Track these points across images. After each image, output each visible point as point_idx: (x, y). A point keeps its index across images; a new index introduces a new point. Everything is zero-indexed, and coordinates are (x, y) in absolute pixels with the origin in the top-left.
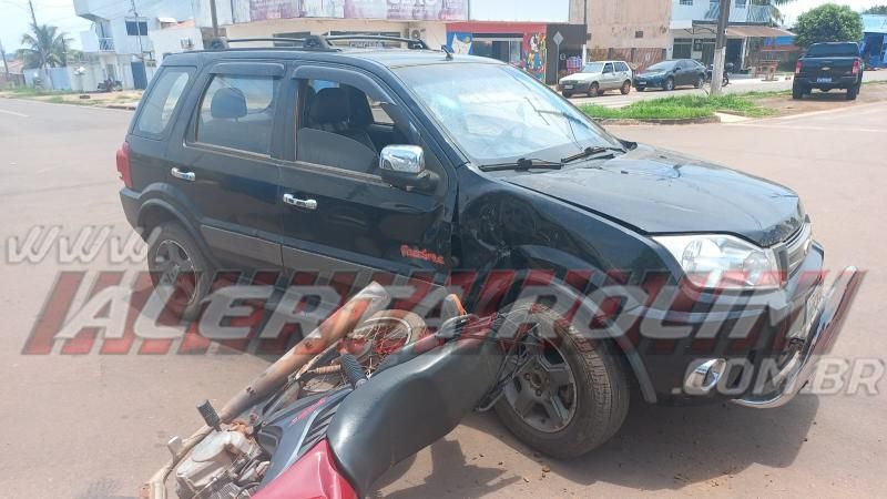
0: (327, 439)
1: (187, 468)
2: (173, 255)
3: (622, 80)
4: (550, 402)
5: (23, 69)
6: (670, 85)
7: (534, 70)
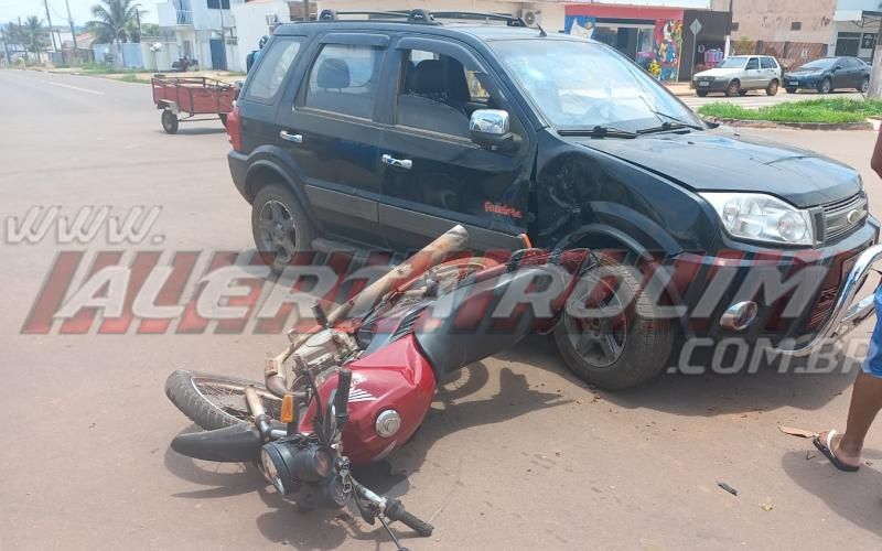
0: (413, 333)
1: (303, 351)
2: (276, 214)
3: (769, 79)
4: (605, 340)
5: (93, 43)
6: (826, 86)
7: (666, 62)
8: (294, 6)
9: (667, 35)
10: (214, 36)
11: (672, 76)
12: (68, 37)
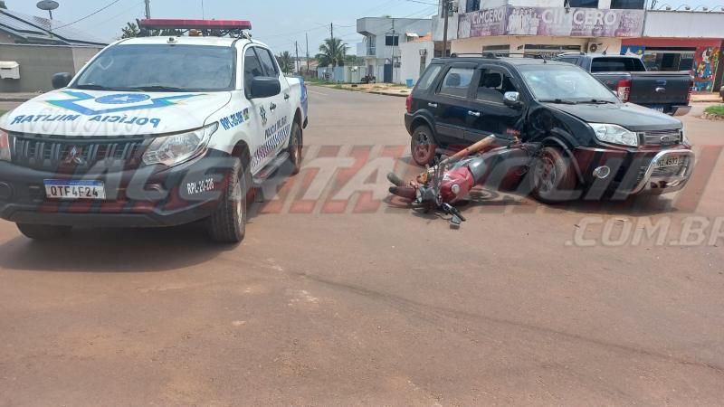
5: (318, 66)
7: (703, 78)
8: (437, 44)
9: (705, 58)
10: (387, 62)
11: (708, 87)
12: (304, 63)
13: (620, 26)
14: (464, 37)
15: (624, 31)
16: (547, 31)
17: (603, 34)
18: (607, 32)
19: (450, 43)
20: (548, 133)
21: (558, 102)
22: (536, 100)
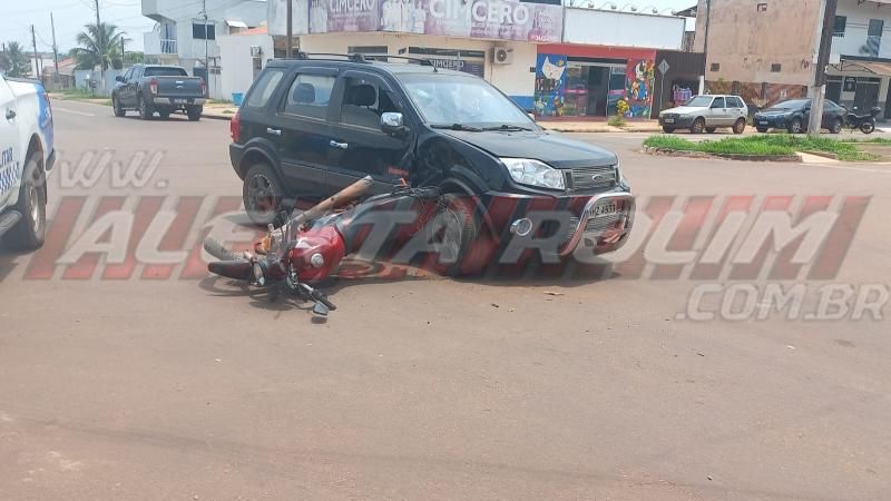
3: (735, 118)
5: (74, 69)
7: (638, 100)
8: (277, 39)
9: (639, 74)
10: (197, 64)
11: (645, 113)
12: (49, 63)
13: (534, 27)
14: (318, 31)
15: (539, 33)
16: (438, 29)
17: (513, 36)
18: (519, 34)
19: (298, 38)
20: (447, 174)
21: (457, 127)
22: (427, 125)
